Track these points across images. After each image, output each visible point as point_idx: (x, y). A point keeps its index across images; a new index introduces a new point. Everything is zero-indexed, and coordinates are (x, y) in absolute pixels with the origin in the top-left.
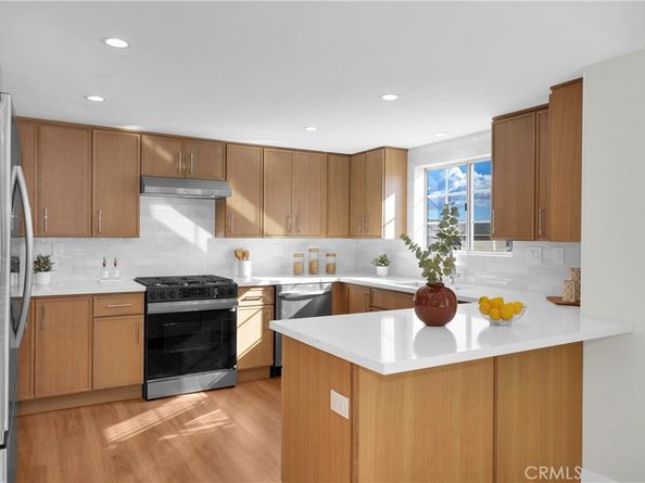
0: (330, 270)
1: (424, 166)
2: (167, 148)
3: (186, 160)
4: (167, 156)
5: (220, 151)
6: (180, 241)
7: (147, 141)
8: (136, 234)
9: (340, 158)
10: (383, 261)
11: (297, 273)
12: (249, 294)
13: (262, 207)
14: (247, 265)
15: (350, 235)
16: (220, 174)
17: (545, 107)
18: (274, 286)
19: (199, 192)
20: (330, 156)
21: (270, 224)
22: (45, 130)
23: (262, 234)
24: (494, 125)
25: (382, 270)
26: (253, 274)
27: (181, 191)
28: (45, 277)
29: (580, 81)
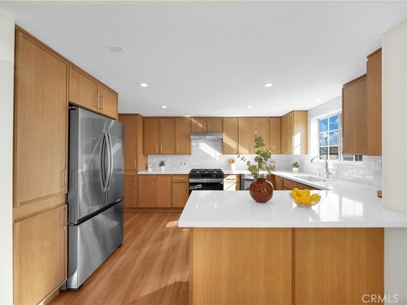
1: (317, 118)
2: (200, 122)
3: (207, 126)
4: (200, 125)
5: (220, 121)
6: (208, 156)
7: (193, 120)
8: (189, 153)
9: (276, 119)
10: (296, 165)
12: (228, 177)
13: (238, 142)
16: (220, 130)
17: (365, 76)
18: (240, 175)
19: (211, 137)
21: (242, 149)
22: (162, 120)
23: (238, 153)
24: (343, 89)
25: (295, 169)
26: (236, 169)
27: (207, 137)
28: (163, 168)
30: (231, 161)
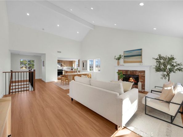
6: (59, 67)
11: (67, 69)
13: (65, 65)
30: (63, 68)
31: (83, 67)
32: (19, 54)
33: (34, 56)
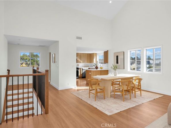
0: (88, 67)
11: (84, 67)
13: (81, 60)
14: (79, 66)
15: (90, 63)
20: (88, 54)
23: (81, 63)
29: (108, 51)
30: (78, 65)
31: (117, 63)
32: (19, 44)
33: (40, 46)
